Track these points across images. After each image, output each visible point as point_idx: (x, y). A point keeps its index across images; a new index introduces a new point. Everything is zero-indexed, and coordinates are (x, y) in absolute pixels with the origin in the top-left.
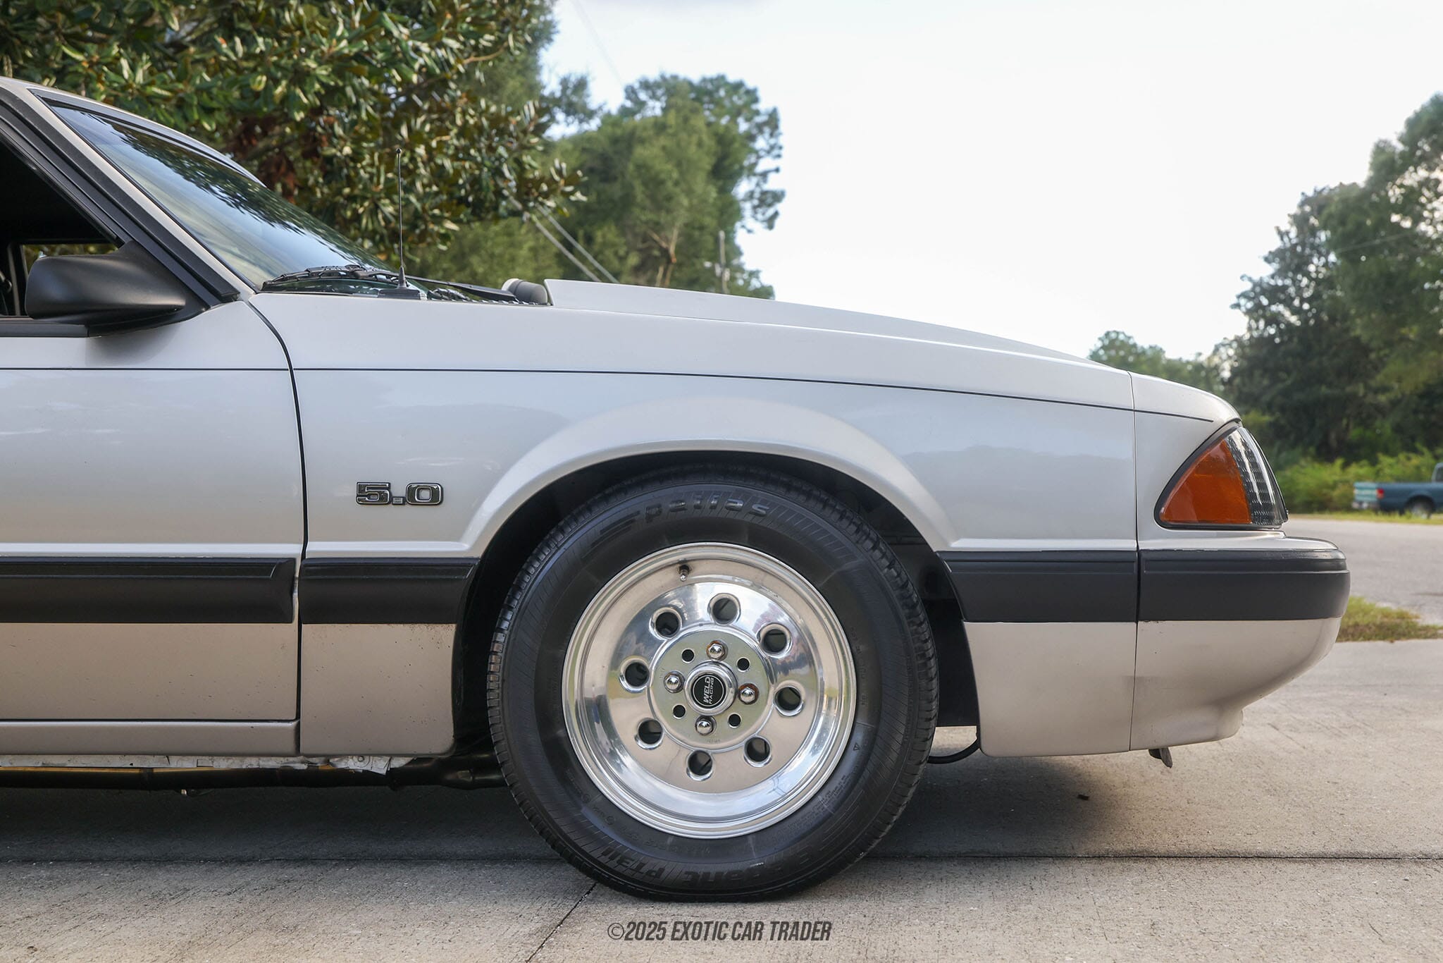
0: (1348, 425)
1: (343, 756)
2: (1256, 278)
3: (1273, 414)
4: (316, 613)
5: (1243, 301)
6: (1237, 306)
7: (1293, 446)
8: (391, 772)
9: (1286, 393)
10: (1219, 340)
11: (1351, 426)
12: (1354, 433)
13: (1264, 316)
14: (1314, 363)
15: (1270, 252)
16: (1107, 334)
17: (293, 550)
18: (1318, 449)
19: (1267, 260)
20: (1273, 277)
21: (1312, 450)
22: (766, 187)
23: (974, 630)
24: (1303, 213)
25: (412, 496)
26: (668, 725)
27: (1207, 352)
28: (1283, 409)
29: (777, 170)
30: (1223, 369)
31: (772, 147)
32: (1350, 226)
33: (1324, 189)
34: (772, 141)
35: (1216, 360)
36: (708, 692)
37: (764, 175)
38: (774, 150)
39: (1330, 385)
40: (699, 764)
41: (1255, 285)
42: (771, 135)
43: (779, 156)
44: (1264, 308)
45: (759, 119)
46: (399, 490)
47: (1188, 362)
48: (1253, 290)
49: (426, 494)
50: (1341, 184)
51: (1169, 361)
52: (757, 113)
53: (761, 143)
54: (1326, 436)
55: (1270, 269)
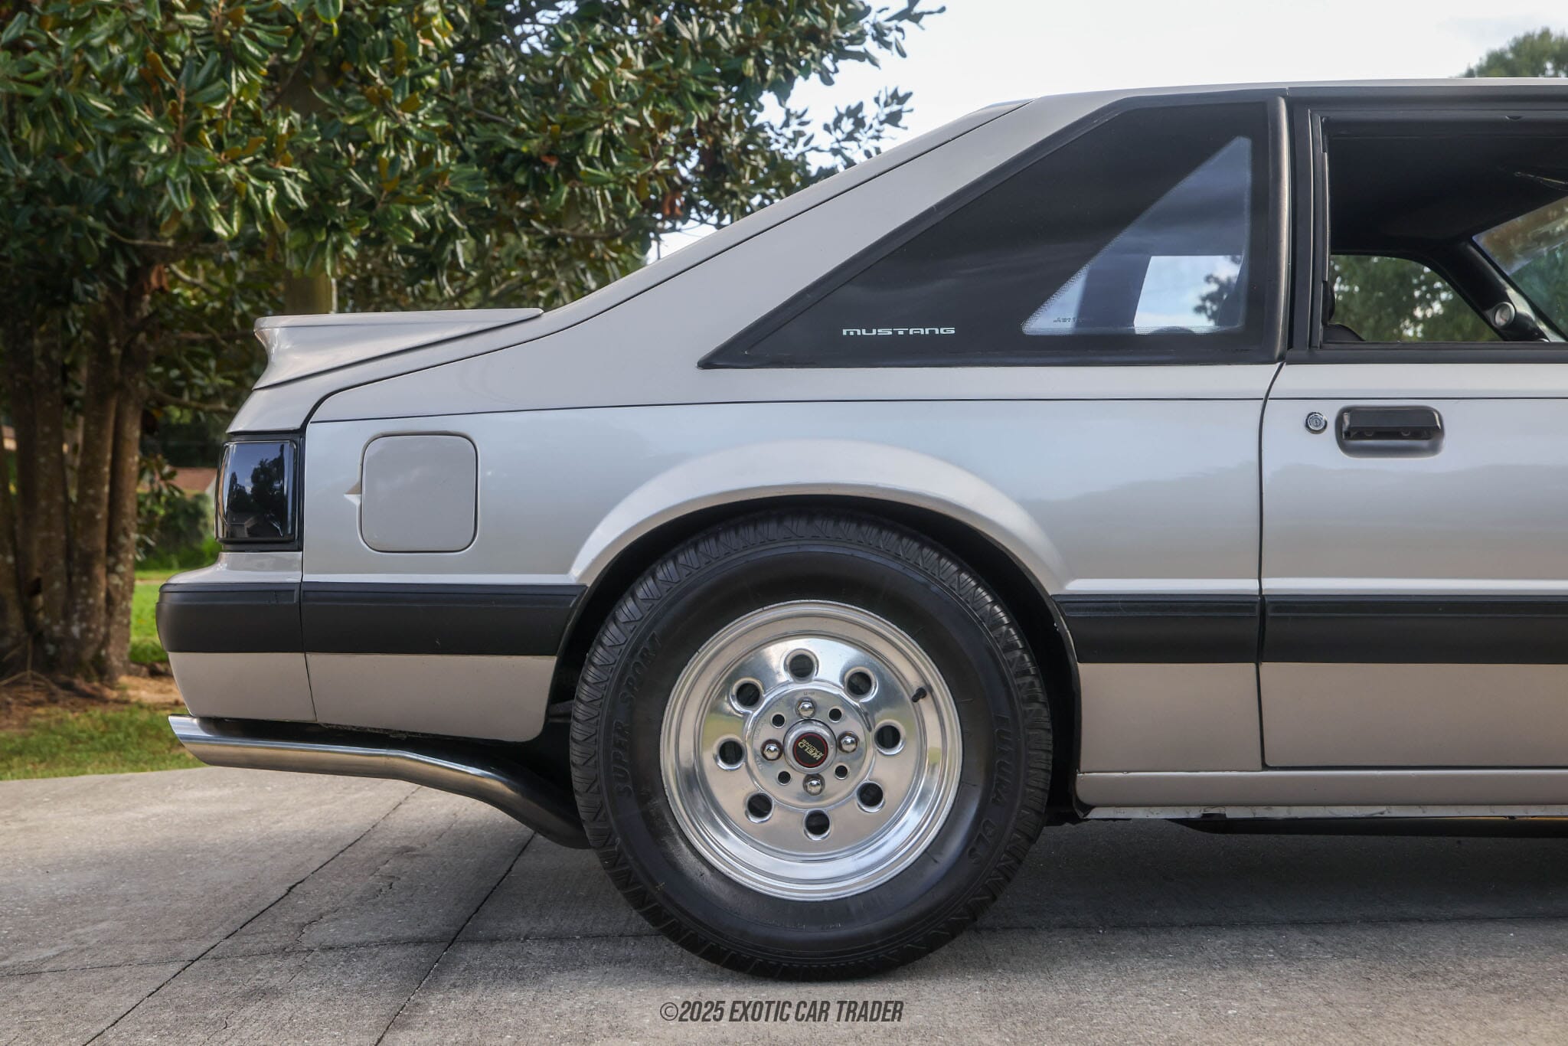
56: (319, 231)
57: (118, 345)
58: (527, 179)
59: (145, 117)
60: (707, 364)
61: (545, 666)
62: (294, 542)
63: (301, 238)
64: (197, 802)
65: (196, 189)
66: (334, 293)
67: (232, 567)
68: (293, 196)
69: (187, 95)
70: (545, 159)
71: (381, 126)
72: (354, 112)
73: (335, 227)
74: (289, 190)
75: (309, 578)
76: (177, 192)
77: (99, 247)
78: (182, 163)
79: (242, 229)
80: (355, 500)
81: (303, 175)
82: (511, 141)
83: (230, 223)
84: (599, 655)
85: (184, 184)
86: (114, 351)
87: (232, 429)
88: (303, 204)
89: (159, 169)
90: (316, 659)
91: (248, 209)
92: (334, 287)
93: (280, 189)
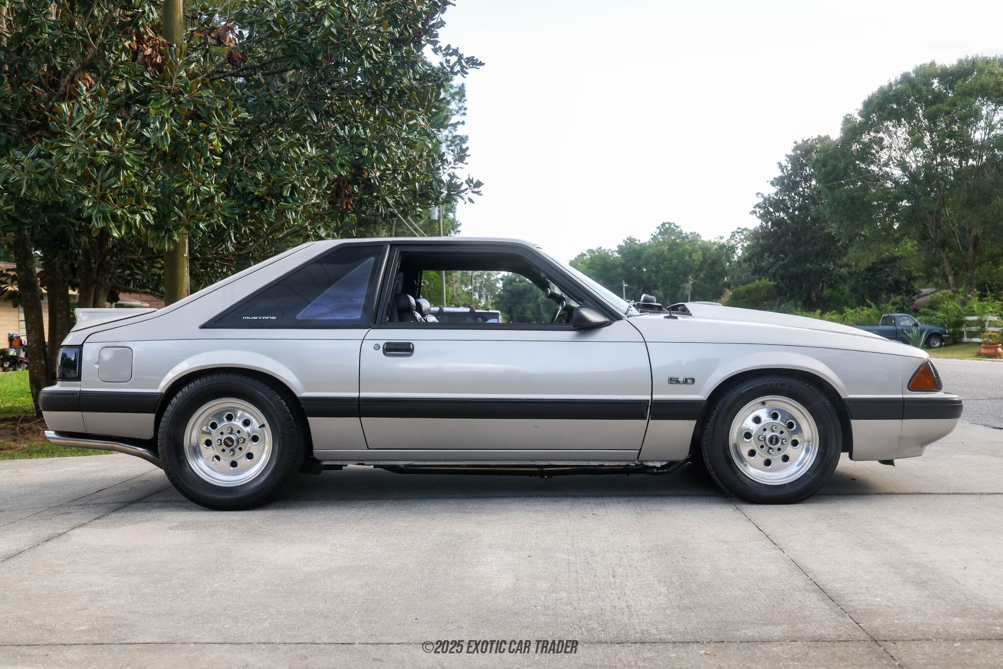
0: (822, 288)
1: (648, 461)
2: (766, 195)
3: (776, 280)
4: (656, 416)
5: (757, 210)
6: (755, 212)
7: (788, 301)
8: (662, 466)
9: (784, 267)
10: (735, 229)
11: (825, 287)
12: (826, 292)
13: (771, 220)
14: (802, 249)
15: (775, 178)
16: (663, 225)
17: (648, 397)
18: (804, 302)
19: (772, 183)
20: (776, 194)
21: (800, 303)
22: (455, 133)
23: (854, 423)
24: (796, 154)
25: (686, 381)
26: (758, 451)
27: (727, 237)
28: (782, 278)
29: (463, 123)
30: (737, 248)
31: (460, 109)
32: (829, 168)
33: (809, 140)
34: (460, 105)
35: (733, 242)
36: (774, 441)
37: (455, 125)
38: (462, 110)
39: (812, 263)
40: (768, 463)
41: (765, 199)
42: (460, 101)
43: (464, 114)
44: (770, 213)
45: (452, 91)
46: (681, 380)
47: (715, 243)
48: (764, 202)
49: (689, 381)
50: (819, 136)
51: (703, 242)
52: (452, 87)
53: (453, 106)
54: (809, 294)
55: (774, 190)
56: (162, 231)
57: (95, 263)
58: (258, 205)
59: (84, 191)
60: (204, 326)
61: (152, 417)
62: (78, 378)
63: (154, 234)
64: (86, 467)
65: (105, 219)
66: (187, 246)
67: (62, 386)
68: (148, 219)
69: (101, 182)
70: (266, 197)
71: (188, 189)
72: (178, 181)
73: (168, 230)
74: (146, 217)
75: (82, 390)
76: (97, 220)
77: (75, 230)
78: (99, 209)
79: (126, 234)
80: (97, 366)
81: (154, 209)
82: (251, 188)
83: (120, 232)
84: (166, 414)
85: (100, 218)
86: (93, 265)
87: (62, 344)
88: (152, 222)
89: (90, 211)
90: (85, 414)
91: (128, 225)
92: (187, 243)
93: (143, 217)
